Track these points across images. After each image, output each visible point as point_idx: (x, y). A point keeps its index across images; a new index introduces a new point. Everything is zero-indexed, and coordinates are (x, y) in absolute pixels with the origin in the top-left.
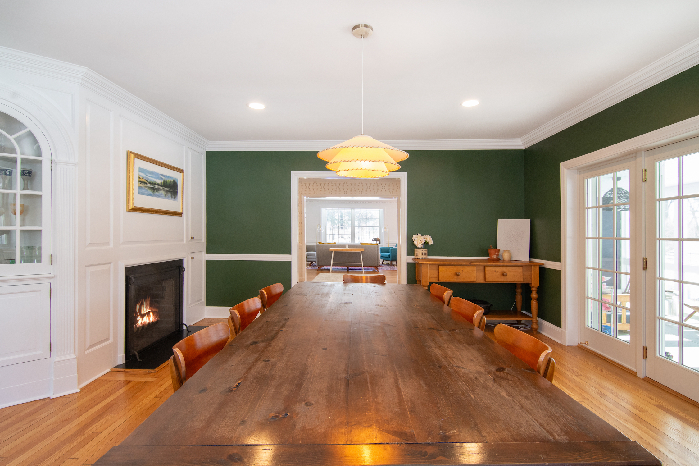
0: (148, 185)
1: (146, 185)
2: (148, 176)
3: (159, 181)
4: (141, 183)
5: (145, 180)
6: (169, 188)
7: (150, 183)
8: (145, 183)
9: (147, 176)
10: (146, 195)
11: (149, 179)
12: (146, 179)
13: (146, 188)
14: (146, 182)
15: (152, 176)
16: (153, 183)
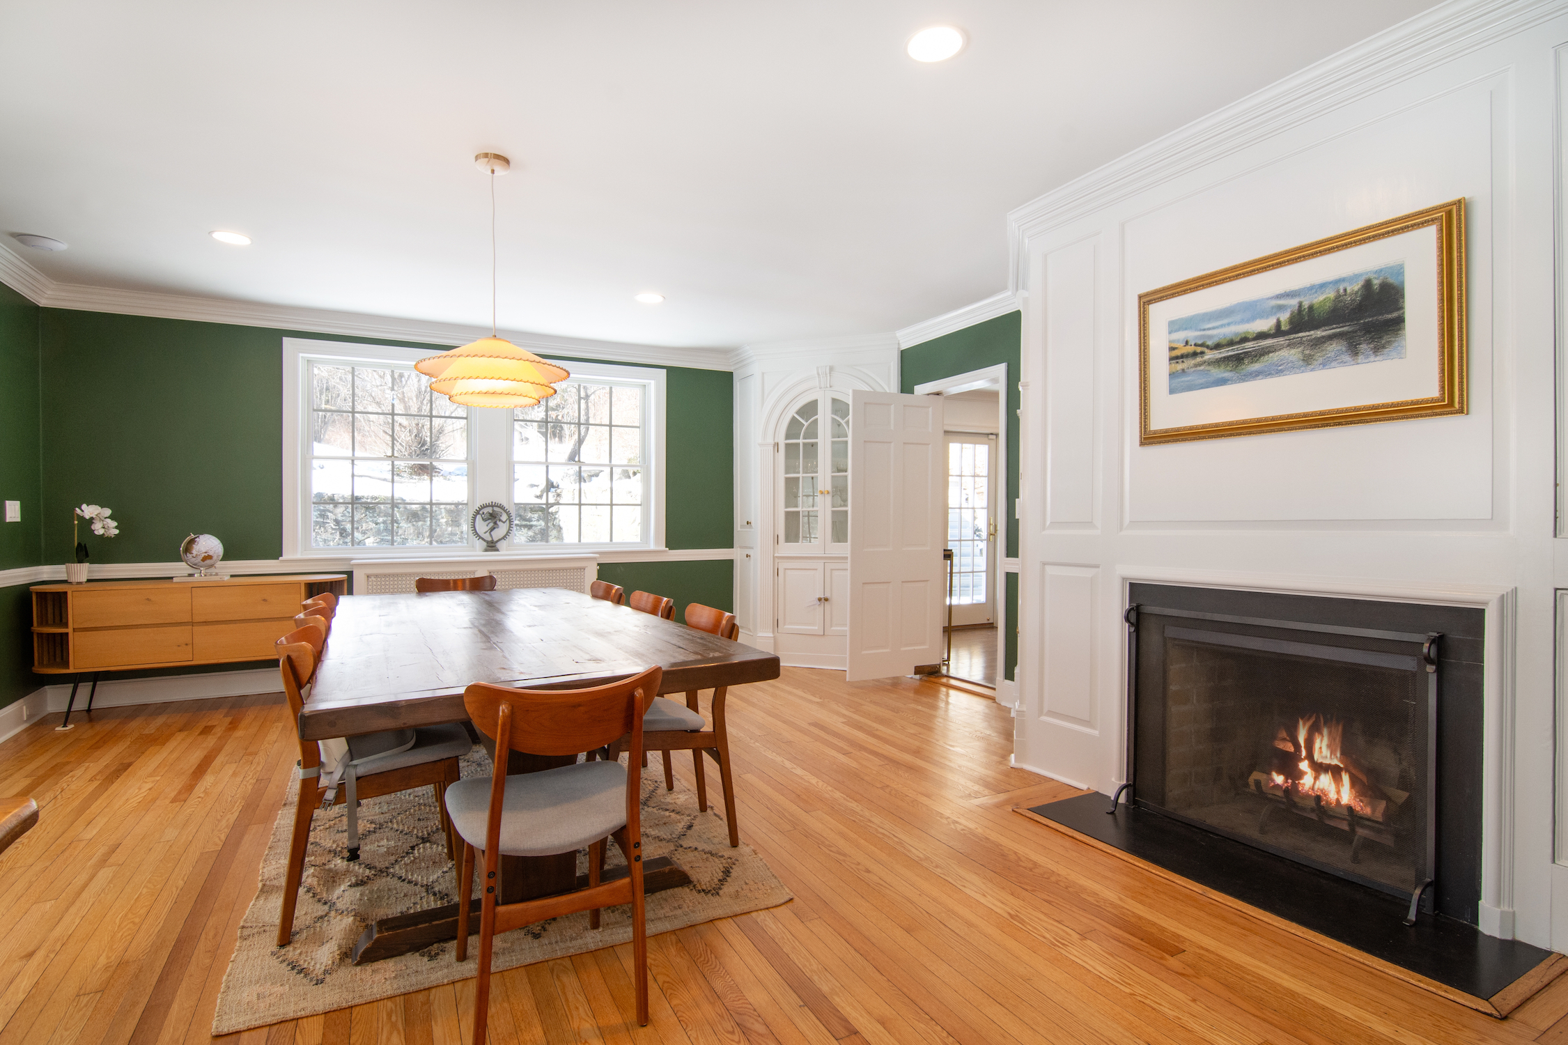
0: (1210, 355)
1: (1199, 359)
2: (1209, 329)
3: (1265, 325)
4: (1180, 361)
5: (1195, 345)
6: (1324, 326)
7: (1218, 346)
8: (1195, 354)
9: (1204, 330)
10: (1202, 388)
11: (1210, 337)
12: (1200, 342)
13: (1202, 368)
14: (1199, 349)
15: (1225, 321)
16: (1231, 343)
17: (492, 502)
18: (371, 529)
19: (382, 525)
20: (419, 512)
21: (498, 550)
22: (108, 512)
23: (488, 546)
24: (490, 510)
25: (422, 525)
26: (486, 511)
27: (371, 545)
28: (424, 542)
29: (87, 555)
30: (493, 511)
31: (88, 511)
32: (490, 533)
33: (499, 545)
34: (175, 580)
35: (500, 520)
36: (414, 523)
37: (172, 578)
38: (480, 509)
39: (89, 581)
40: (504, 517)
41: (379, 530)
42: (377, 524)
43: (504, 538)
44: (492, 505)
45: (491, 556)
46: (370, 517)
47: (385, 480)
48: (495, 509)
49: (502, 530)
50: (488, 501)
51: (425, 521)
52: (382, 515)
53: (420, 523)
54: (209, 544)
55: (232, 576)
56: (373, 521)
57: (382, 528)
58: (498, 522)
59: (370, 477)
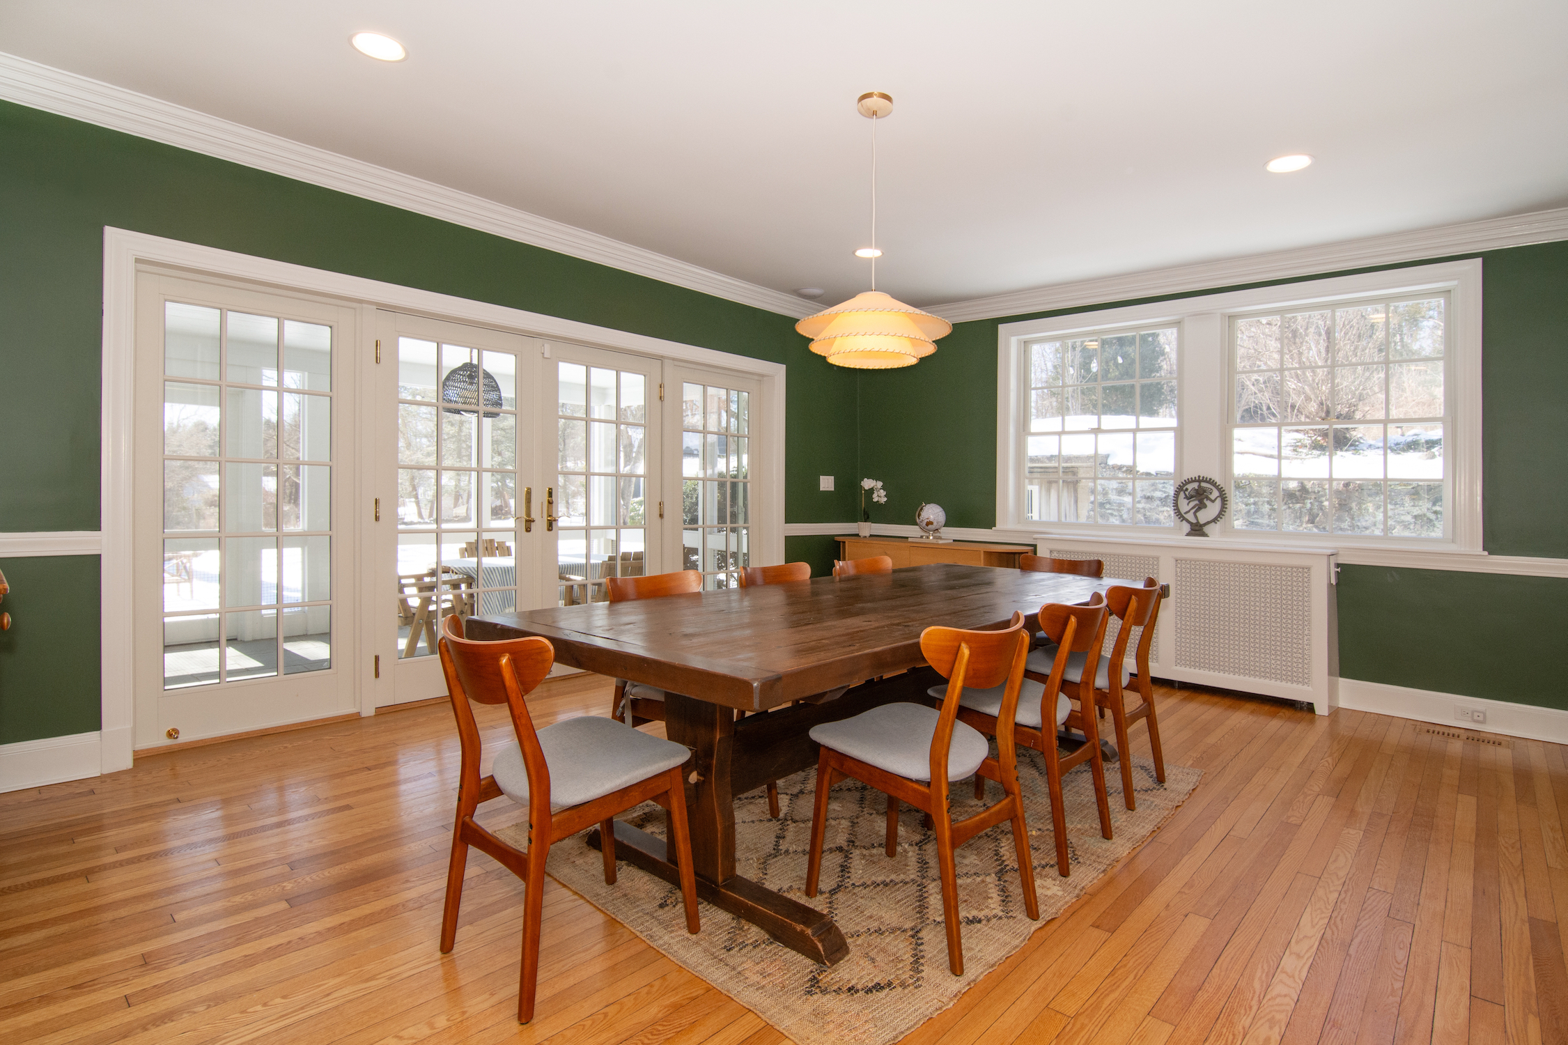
17: (1199, 477)
18: (1241, 510)
19: (1252, 506)
20: (1297, 493)
21: (1205, 535)
22: (880, 484)
23: (1192, 529)
24: (1195, 485)
25: (1300, 508)
26: (1190, 487)
27: (1240, 527)
28: (1301, 528)
29: (868, 517)
30: (1199, 486)
31: (867, 484)
32: (1195, 513)
33: (1206, 529)
34: (910, 540)
35: (1208, 498)
36: (1291, 505)
37: (907, 538)
38: (1184, 485)
39: (871, 536)
40: (1215, 493)
41: (1249, 512)
42: (1246, 505)
43: (1215, 520)
44: (1199, 480)
45: (1197, 541)
46: (1240, 497)
47: (1271, 456)
48: (1203, 484)
49: (1212, 509)
50: (1194, 475)
51: (1304, 503)
52: (1253, 495)
53: (1298, 506)
54: (933, 513)
55: (954, 541)
56: (1242, 502)
57: (1252, 510)
58: (1205, 501)
59: (1254, 454)
